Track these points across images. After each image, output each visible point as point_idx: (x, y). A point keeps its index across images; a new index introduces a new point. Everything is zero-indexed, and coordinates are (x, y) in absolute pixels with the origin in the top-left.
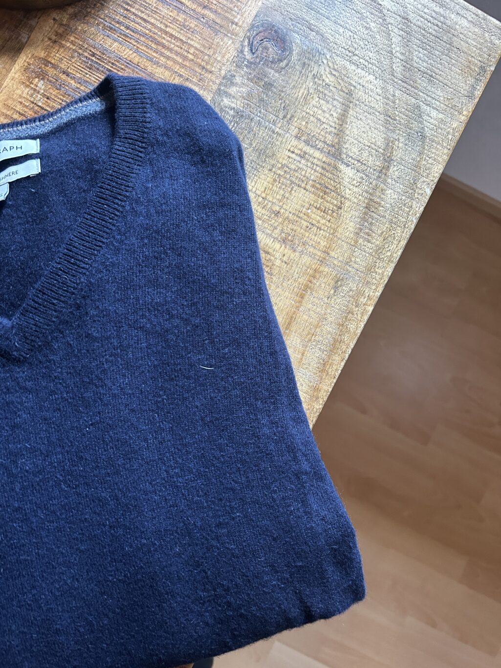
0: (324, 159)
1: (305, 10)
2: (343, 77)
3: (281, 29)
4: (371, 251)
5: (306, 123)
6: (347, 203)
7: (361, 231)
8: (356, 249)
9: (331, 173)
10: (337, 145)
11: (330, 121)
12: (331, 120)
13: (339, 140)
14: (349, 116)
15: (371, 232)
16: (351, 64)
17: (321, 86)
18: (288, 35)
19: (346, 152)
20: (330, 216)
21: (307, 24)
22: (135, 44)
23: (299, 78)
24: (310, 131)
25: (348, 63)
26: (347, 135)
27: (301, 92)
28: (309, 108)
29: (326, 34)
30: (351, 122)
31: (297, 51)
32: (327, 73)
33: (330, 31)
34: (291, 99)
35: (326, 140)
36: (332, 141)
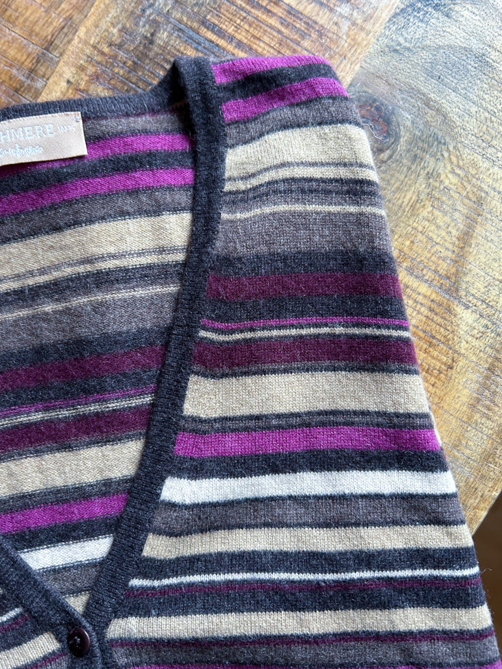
0: (434, 296)
1: (422, 79)
2: (470, 179)
3: (386, 105)
4: (490, 432)
5: (412, 242)
6: (462, 362)
7: (478, 402)
8: (469, 428)
9: (442, 318)
10: (454, 277)
11: (446, 241)
12: (448, 240)
13: (457, 270)
14: (475, 235)
15: (492, 404)
16: (484, 160)
17: (437, 190)
18: (394, 113)
19: (467, 288)
20: (436, 378)
21: (424, 98)
23: (406, 177)
24: (416, 255)
25: (480, 158)
26: (470, 263)
27: (408, 197)
28: (417, 221)
29: (451, 115)
30: (478, 245)
31: (406, 138)
32: (447, 171)
33: (457, 110)
34: (392, 208)
35: (439, 269)
36: (446, 271)
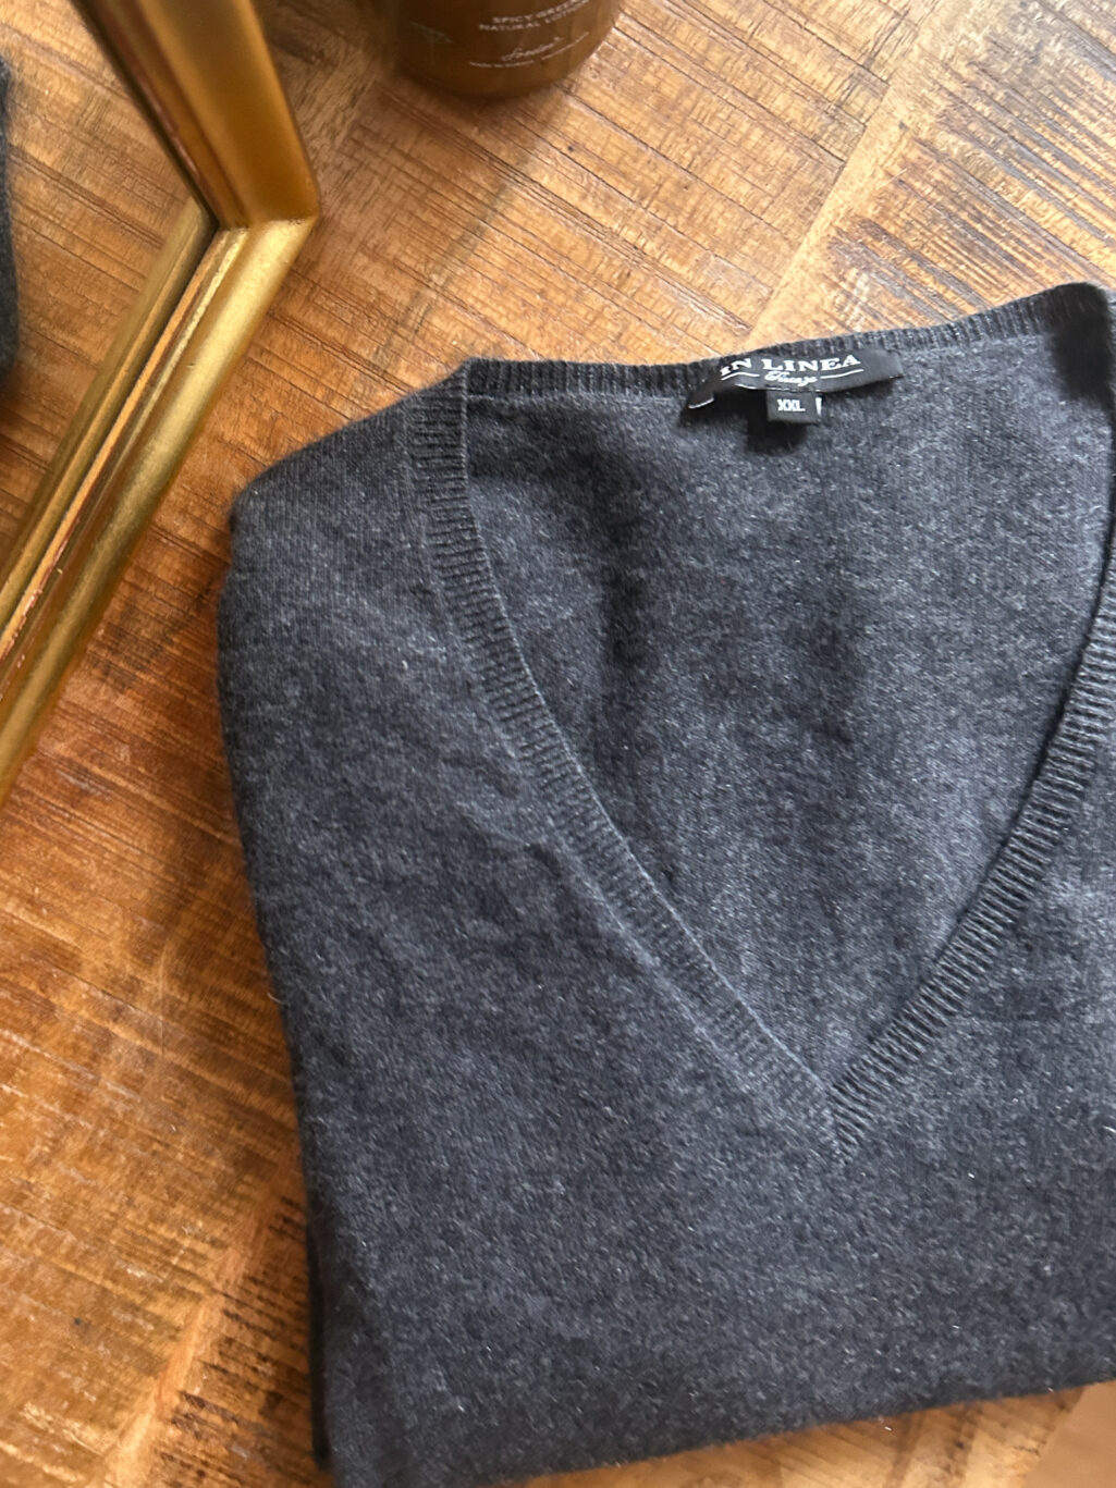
22: (1071, 196)
